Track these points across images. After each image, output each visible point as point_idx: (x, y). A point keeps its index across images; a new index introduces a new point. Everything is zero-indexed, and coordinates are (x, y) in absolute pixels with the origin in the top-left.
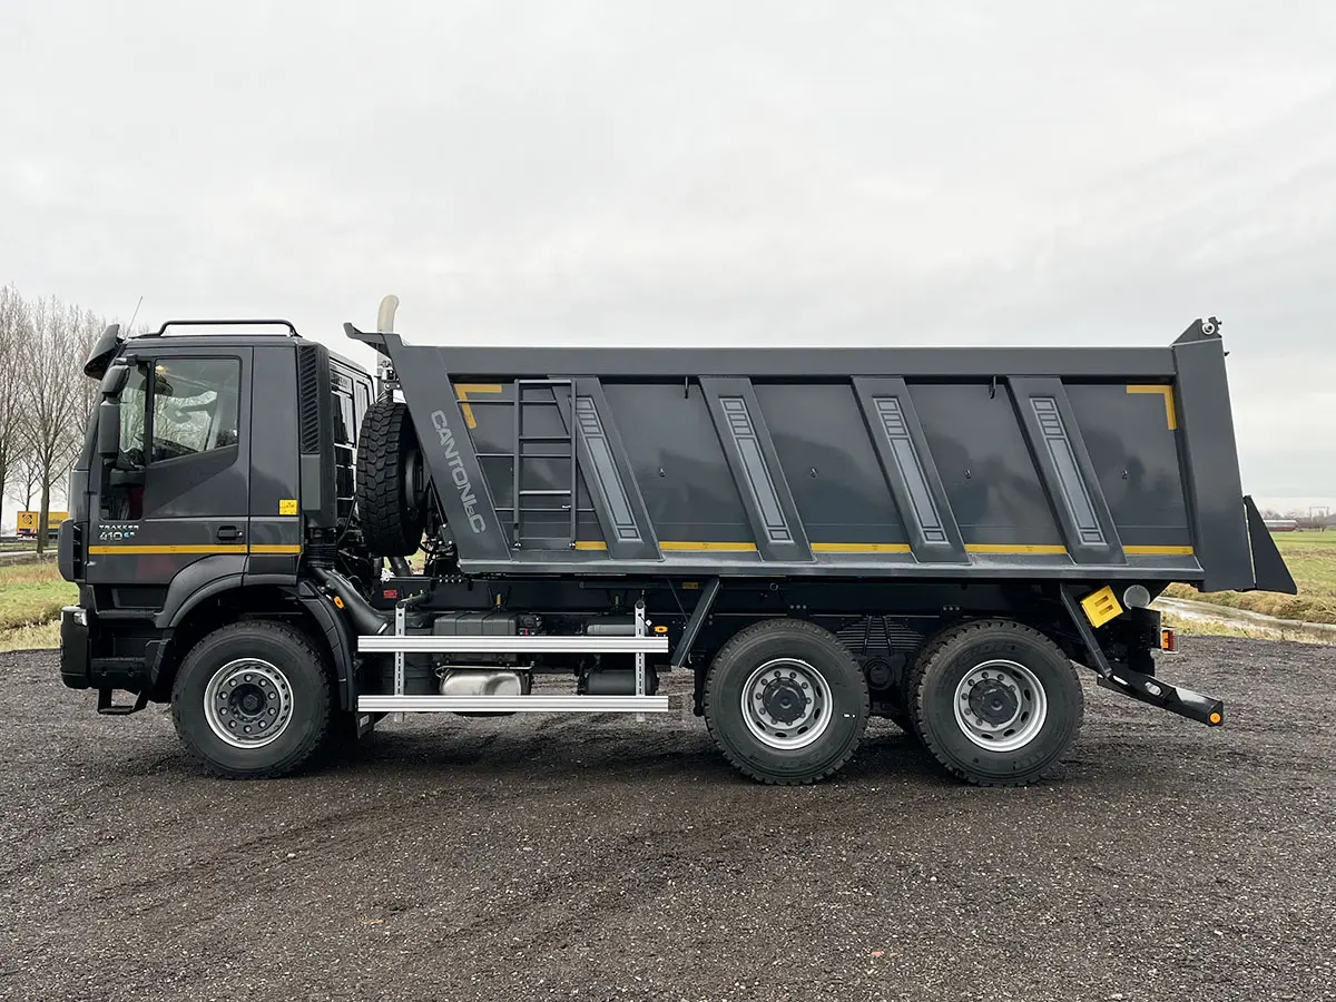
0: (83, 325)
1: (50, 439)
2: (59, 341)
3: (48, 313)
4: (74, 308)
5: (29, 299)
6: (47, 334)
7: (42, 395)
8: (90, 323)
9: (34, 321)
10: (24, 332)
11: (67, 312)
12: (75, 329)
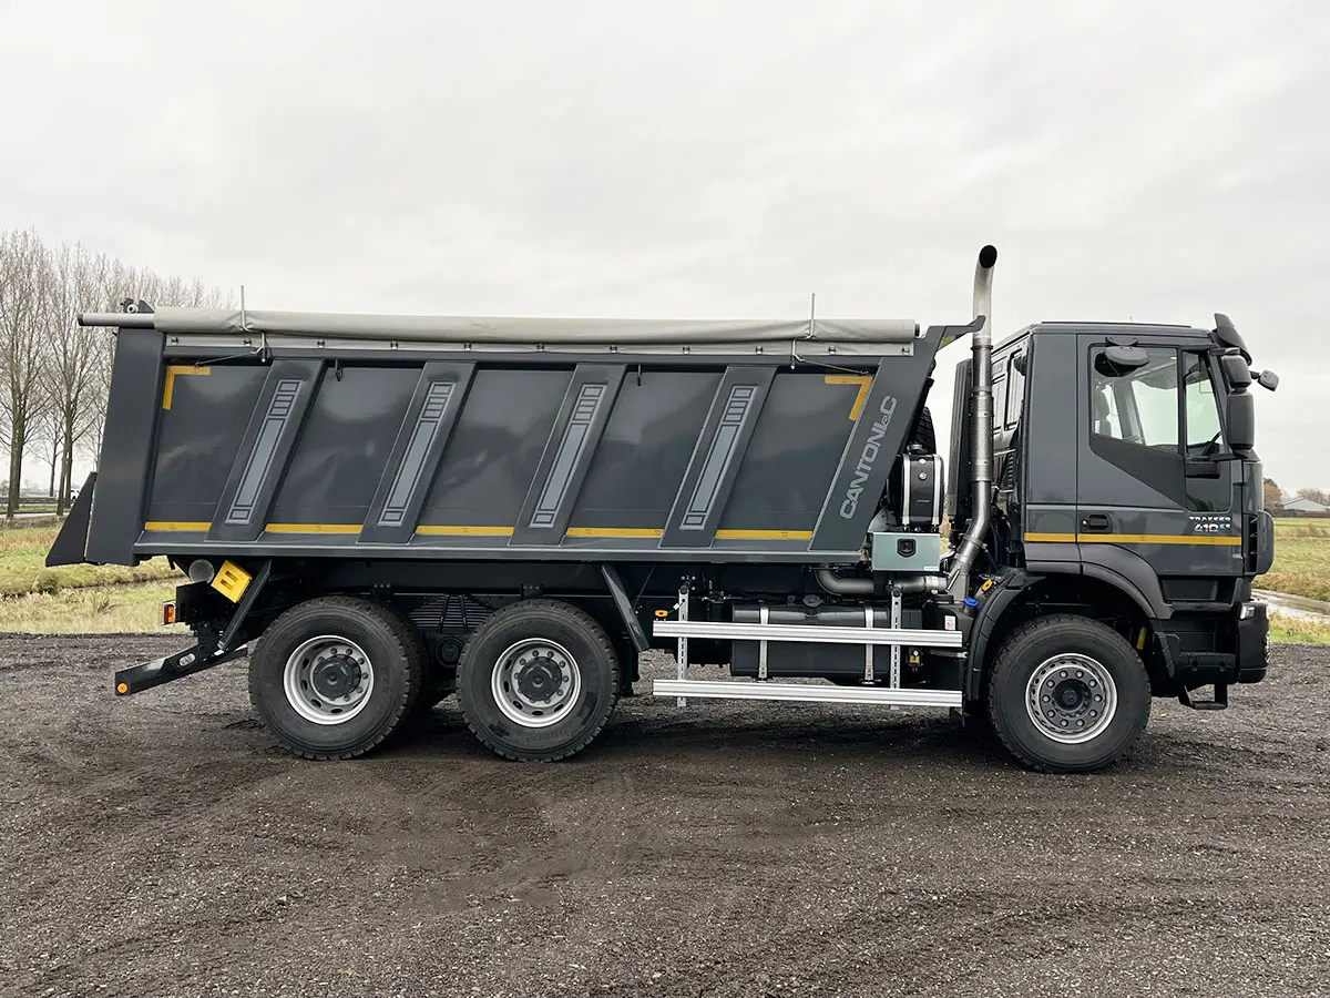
0: (110, 275)
1: (73, 396)
2: (83, 289)
3: (72, 261)
4: (102, 257)
5: (52, 246)
6: (71, 284)
7: (65, 347)
8: (117, 273)
9: (56, 269)
10: (45, 282)
11: (94, 259)
12: (101, 278)
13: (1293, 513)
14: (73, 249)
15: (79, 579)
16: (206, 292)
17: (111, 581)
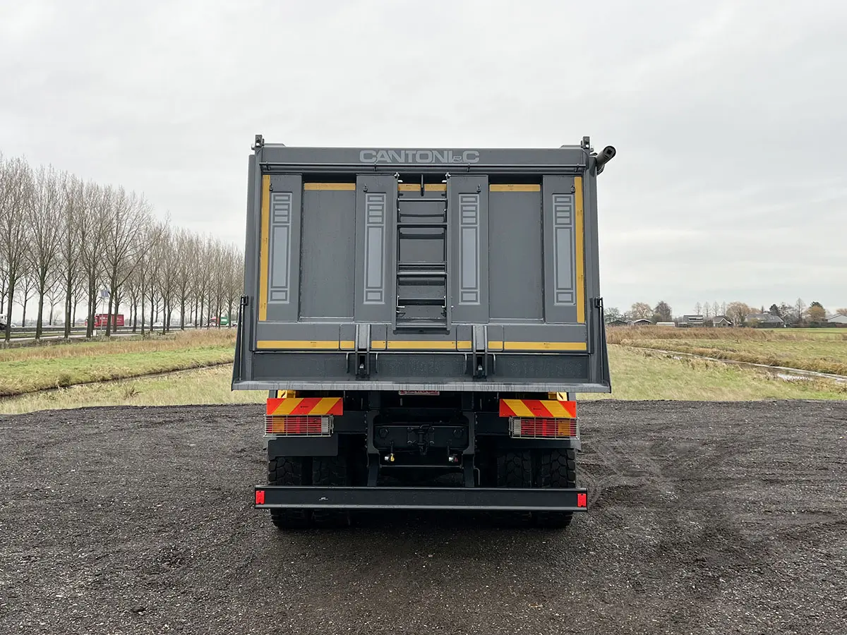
13: (834, 325)
14: (47, 168)
15: (80, 378)
16: (127, 194)
17: (99, 379)
